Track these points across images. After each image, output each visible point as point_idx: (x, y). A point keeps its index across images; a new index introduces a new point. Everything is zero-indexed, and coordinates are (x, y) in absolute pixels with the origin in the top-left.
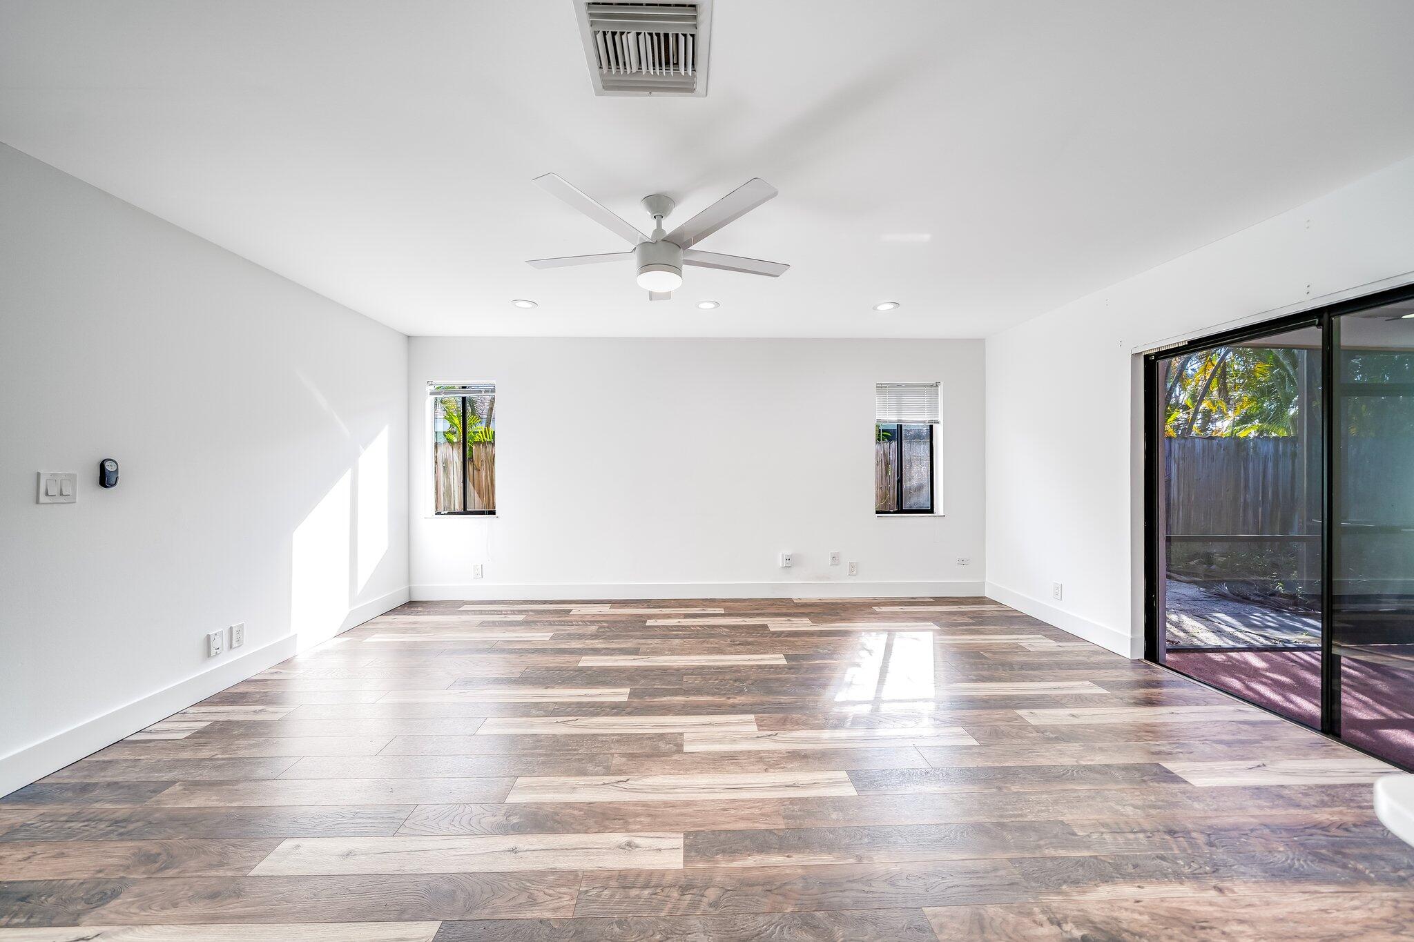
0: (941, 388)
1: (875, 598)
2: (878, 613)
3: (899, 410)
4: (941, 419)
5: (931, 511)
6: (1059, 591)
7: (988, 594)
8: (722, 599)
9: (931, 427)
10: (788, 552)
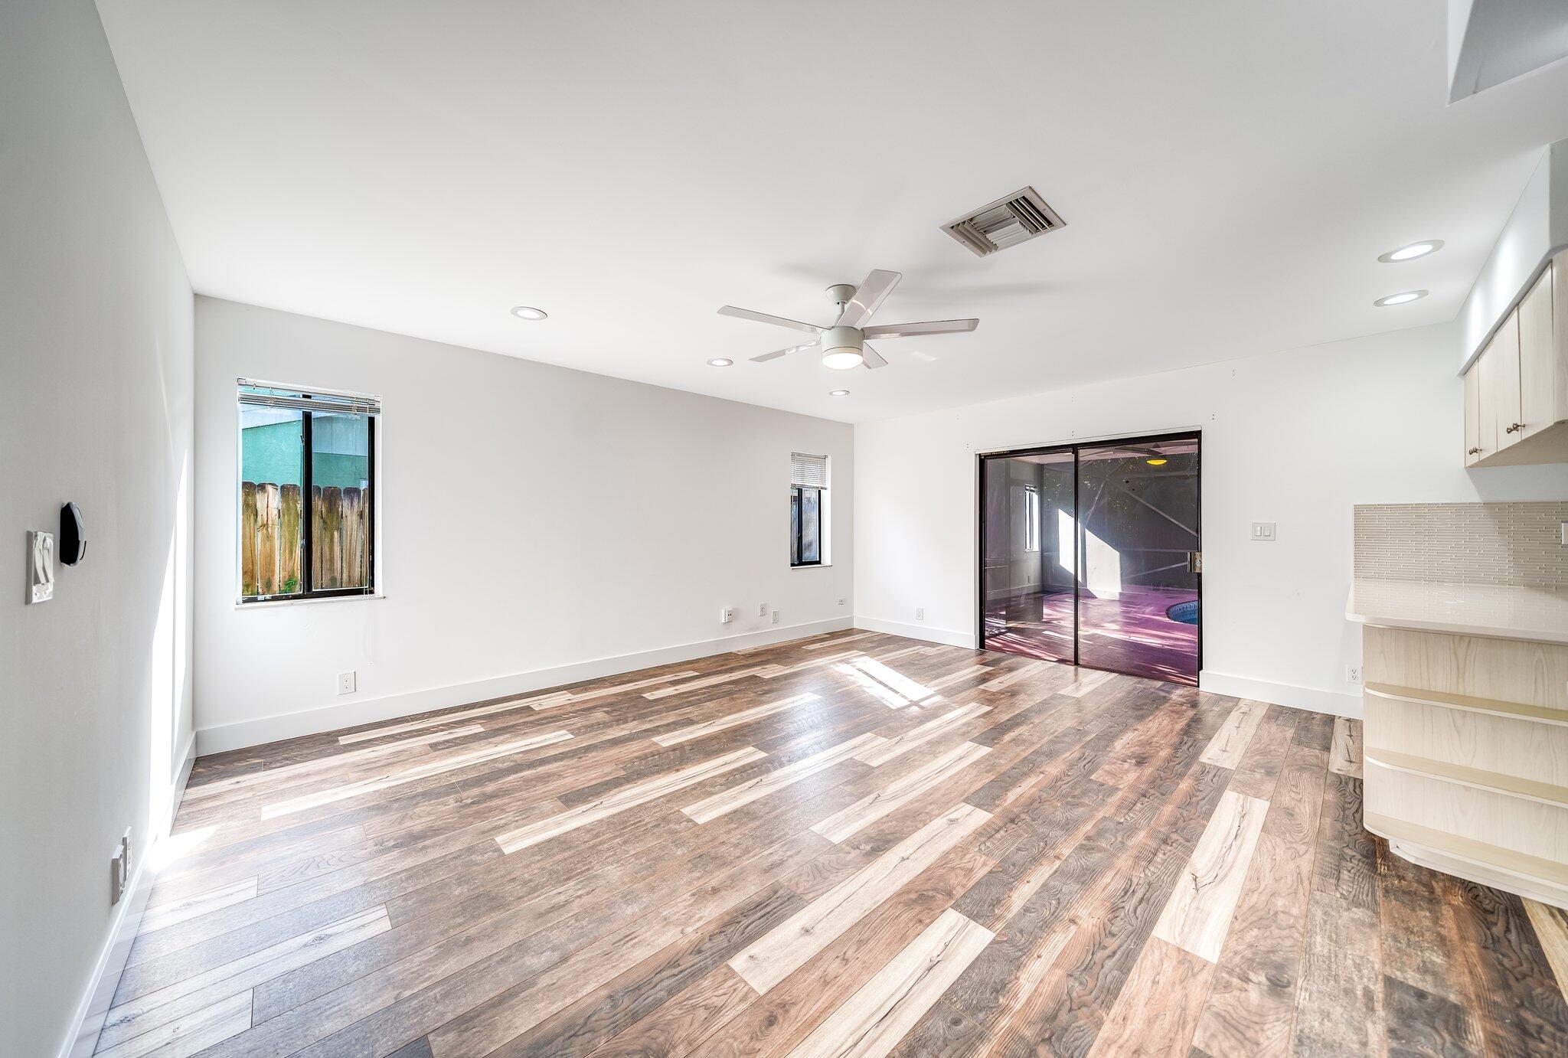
0: (829, 461)
1: (805, 638)
2: (811, 651)
3: (803, 477)
4: (828, 485)
5: (819, 562)
6: (920, 615)
7: (856, 626)
8: (675, 664)
9: (820, 491)
10: (729, 608)
